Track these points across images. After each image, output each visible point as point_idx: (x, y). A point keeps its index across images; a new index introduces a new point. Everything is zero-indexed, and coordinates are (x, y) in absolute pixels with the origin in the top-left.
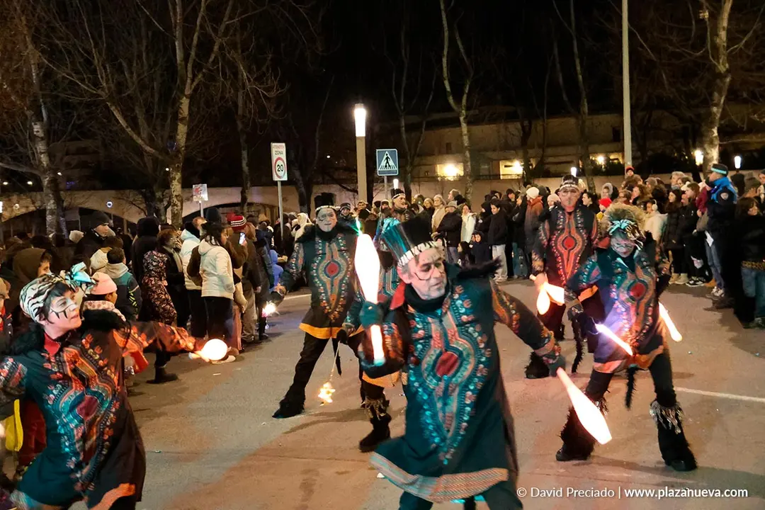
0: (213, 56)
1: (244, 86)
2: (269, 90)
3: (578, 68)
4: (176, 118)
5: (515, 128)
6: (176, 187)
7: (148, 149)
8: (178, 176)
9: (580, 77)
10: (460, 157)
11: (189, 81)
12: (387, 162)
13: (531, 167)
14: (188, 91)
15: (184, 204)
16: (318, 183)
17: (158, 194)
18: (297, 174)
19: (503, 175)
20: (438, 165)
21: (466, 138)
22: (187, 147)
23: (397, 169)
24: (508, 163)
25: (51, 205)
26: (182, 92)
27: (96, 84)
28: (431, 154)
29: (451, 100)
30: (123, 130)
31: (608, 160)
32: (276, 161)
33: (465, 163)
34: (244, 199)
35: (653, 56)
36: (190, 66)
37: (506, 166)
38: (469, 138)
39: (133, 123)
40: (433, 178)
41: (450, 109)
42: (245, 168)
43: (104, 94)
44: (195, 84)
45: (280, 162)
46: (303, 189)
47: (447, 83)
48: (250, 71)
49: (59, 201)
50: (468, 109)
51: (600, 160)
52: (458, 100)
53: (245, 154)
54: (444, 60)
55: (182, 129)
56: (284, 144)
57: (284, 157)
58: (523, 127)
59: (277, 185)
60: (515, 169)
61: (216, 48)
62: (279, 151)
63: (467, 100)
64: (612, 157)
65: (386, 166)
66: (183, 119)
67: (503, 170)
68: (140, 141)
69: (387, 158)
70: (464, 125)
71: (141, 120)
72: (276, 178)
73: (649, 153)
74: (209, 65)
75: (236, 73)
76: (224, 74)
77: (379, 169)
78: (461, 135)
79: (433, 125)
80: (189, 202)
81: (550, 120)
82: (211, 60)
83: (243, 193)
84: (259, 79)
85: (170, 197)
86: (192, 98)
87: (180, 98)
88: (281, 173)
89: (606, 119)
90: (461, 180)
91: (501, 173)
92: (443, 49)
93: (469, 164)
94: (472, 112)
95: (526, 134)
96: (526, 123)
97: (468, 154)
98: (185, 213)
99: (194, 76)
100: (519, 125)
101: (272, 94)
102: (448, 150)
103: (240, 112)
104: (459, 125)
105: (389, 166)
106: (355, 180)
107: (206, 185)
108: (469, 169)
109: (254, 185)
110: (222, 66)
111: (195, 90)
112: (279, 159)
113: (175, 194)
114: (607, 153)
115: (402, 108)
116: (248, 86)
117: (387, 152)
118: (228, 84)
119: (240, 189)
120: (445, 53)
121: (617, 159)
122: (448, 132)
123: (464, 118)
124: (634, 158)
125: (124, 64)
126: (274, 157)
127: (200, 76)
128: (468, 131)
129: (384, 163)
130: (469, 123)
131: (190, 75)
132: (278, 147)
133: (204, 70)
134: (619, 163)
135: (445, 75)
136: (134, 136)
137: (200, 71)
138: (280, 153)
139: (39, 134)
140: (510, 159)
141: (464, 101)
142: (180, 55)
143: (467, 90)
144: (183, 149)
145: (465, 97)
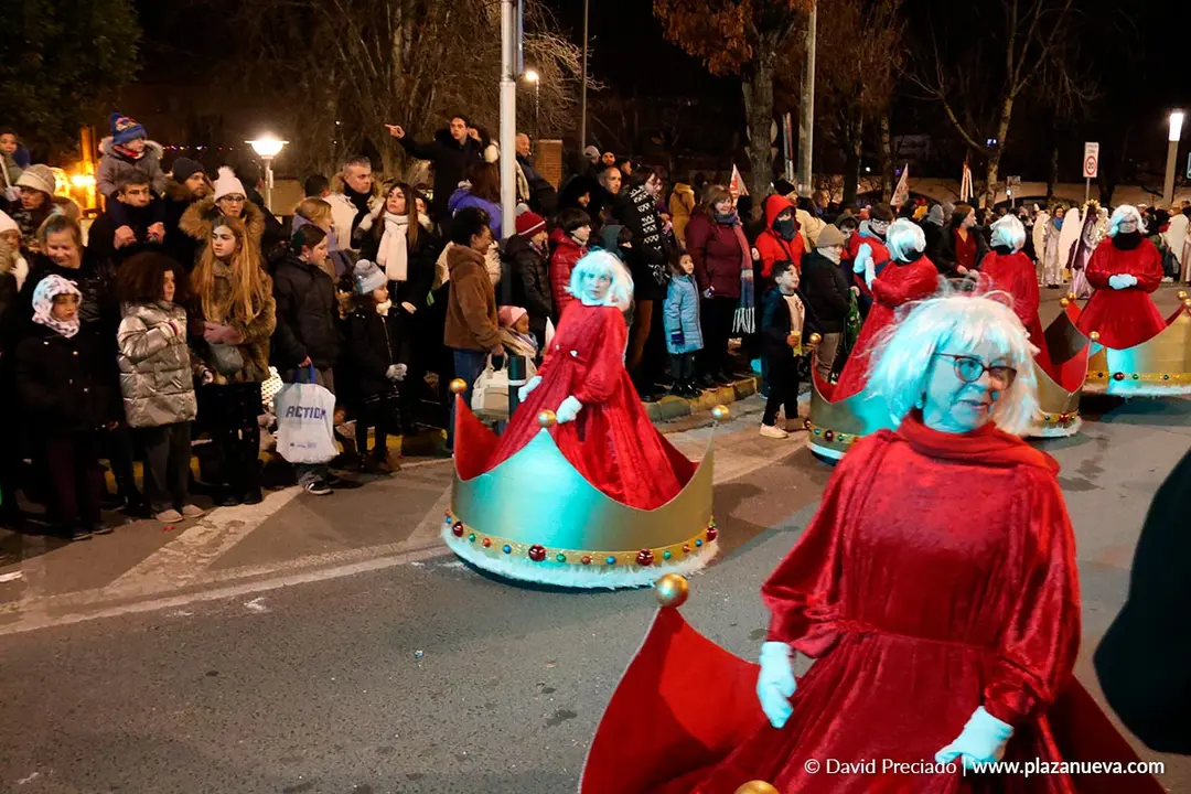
0: (1040, 63)
1: (1064, 90)
2: (1087, 94)
4: (999, 118)
6: (993, 177)
7: (972, 142)
8: (995, 168)
11: (1015, 85)
14: (1013, 95)
22: (1005, 143)
25: (888, 187)
26: (1007, 94)
27: (938, 87)
30: (953, 124)
32: (1088, 159)
34: (1050, 192)
36: (1017, 72)
39: (962, 120)
42: (1055, 165)
43: (941, 95)
44: (1020, 86)
45: (1091, 160)
46: (1105, 189)
48: (1071, 77)
53: (1056, 154)
55: (1004, 127)
56: (1097, 144)
57: (1096, 156)
59: (1086, 182)
61: (1043, 55)
62: (1092, 150)
66: (1005, 118)
68: (965, 134)
71: (969, 119)
72: (1086, 175)
74: (1035, 71)
76: (1047, 81)
77: (1189, 172)
80: (1003, 192)
82: (1037, 66)
83: (1049, 187)
84: (1080, 85)
85: (986, 184)
86: (1015, 100)
87: (1005, 100)
88: (1090, 171)
99: (1021, 80)
101: (1090, 98)
103: (1057, 113)
106: (1162, 183)
107: (1019, 177)
109: (1062, 180)
110: (1046, 71)
111: (1020, 92)
112: (1091, 157)
113: (991, 183)
116: (1069, 91)
118: (1050, 88)
119: (1046, 184)
126: (1087, 155)
127: (1025, 81)
131: (1017, 80)
132: (1092, 146)
133: (1030, 75)
136: (962, 131)
137: (1025, 76)
138: (1093, 152)
139: (886, 127)
142: (1010, 61)
144: (1002, 144)
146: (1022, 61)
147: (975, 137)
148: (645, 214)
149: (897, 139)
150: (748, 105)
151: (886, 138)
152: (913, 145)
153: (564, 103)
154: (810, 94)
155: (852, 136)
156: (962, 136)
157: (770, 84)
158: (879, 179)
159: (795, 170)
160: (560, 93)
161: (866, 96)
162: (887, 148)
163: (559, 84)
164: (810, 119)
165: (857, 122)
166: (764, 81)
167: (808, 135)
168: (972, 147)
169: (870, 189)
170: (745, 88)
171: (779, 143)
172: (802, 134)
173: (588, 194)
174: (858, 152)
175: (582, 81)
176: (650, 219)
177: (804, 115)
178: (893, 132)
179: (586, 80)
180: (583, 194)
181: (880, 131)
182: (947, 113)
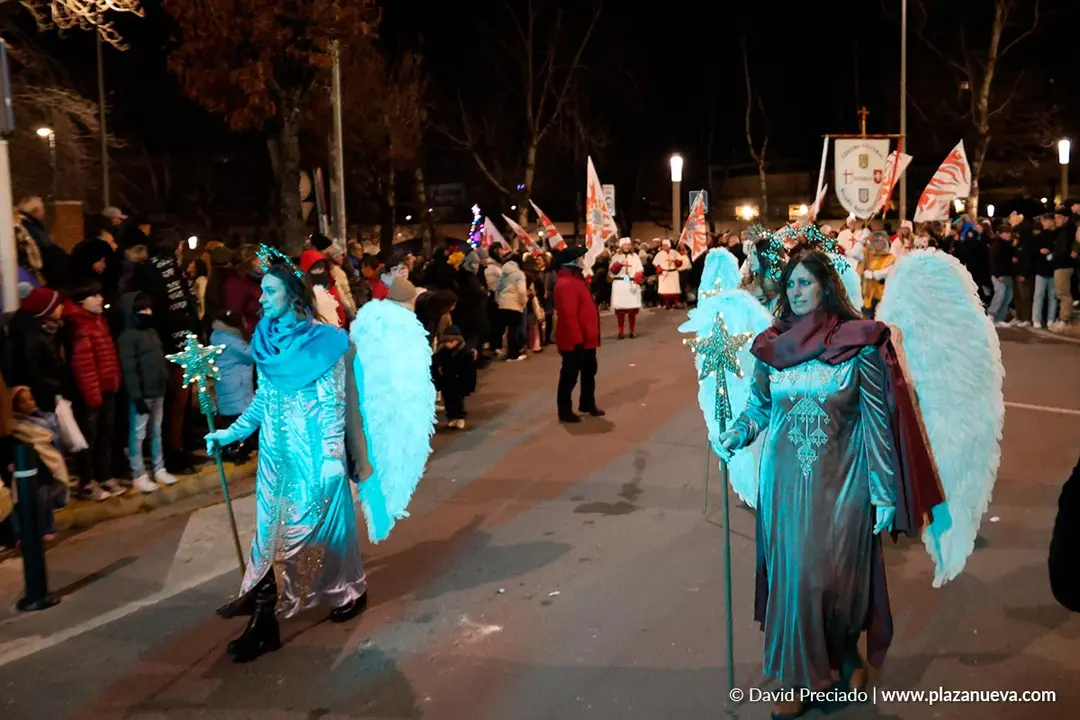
0: (555, 115)
1: (580, 137)
4: (525, 164)
6: (524, 220)
7: (502, 188)
8: (525, 211)
10: (756, 200)
11: (536, 135)
14: (535, 143)
18: (621, 212)
19: (792, 216)
20: (737, 208)
21: (763, 184)
24: (796, 207)
25: (427, 234)
26: (530, 142)
27: (466, 139)
28: (732, 197)
29: (752, 151)
30: (482, 173)
32: (606, 200)
33: (760, 205)
34: (576, 231)
36: (537, 120)
37: (795, 209)
38: (766, 183)
39: (491, 168)
40: (732, 218)
41: (751, 159)
43: (469, 144)
44: (541, 135)
46: (625, 225)
47: (749, 137)
48: (585, 126)
49: (432, 231)
50: (766, 160)
52: (758, 152)
54: (747, 118)
55: (530, 174)
56: (612, 186)
57: (612, 196)
60: (801, 211)
61: (559, 107)
62: (608, 192)
63: (766, 151)
66: (530, 165)
67: (792, 212)
68: (496, 183)
69: (699, 199)
70: (762, 173)
71: (497, 165)
74: (552, 121)
75: (573, 128)
76: (564, 130)
78: (760, 181)
79: (735, 174)
82: (554, 117)
83: (576, 227)
84: (592, 133)
86: (538, 148)
87: (528, 147)
88: (610, 210)
90: (756, 220)
91: (791, 214)
92: (746, 109)
93: (766, 206)
94: (770, 163)
97: (764, 197)
99: (540, 130)
100: (807, 175)
102: (745, 195)
104: (758, 174)
106: (671, 218)
108: (765, 210)
110: (562, 121)
111: (539, 143)
112: (608, 198)
115: (710, 158)
116: (583, 138)
117: (698, 194)
119: (572, 225)
120: (748, 112)
122: (749, 180)
123: (763, 168)
127: (544, 130)
128: (766, 179)
129: (695, 202)
130: (766, 173)
131: (537, 129)
132: (607, 188)
133: (548, 125)
135: (748, 130)
136: (491, 178)
137: (545, 127)
138: (610, 193)
139: (420, 178)
140: (799, 203)
141: (763, 153)
142: (530, 113)
143: (765, 144)
144: (529, 189)
145: (764, 149)
146: (540, 112)
147: (504, 183)
148: (171, 279)
149: (433, 188)
150: (275, 162)
151: (421, 188)
152: (450, 192)
153: (82, 161)
154: (337, 147)
155: (385, 186)
156: (491, 183)
157: (295, 139)
158: (417, 226)
159: (330, 223)
160: (76, 149)
161: (393, 150)
162: (423, 198)
163: (76, 141)
164: (340, 174)
165: (388, 173)
166: (290, 138)
167: (339, 189)
168: (503, 193)
169: (411, 237)
170: (271, 144)
171: (312, 197)
172: (333, 188)
173: (103, 259)
174: (391, 202)
175: (101, 138)
176: (175, 285)
177: (334, 171)
178: (428, 182)
179: (106, 138)
180: (98, 260)
181: (415, 182)
182: (476, 162)
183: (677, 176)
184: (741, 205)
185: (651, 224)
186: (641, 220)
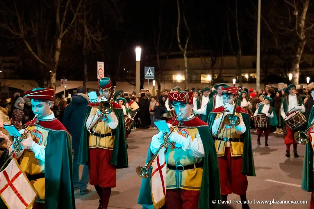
0: (73, 21)
1: (86, 36)
2: (97, 37)
3: (238, 34)
4: (55, 49)
5: (208, 60)
6: (53, 80)
7: (42, 62)
8: (54, 75)
9: (239, 39)
10: (183, 71)
11: (61, 32)
12: (150, 73)
13: (215, 78)
14: (61, 37)
15: (57, 88)
16: (118, 81)
17: (45, 83)
19: (203, 81)
20: (174, 75)
21: (186, 63)
22: (59, 62)
23: (154, 76)
24: (205, 76)
26: (58, 36)
27: (19, 31)
28: (170, 70)
29: (180, 46)
30: (30, 52)
31: (249, 76)
32: (99, 70)
33: (185, 74)
35: (271, 31)
36: (62, 25)
37: (204, 77)
38: (188, 64)
39: (35, 50)
40: (171, 81)
41: (179, 50)
42: (86, 73)
43: (22, 35)
44: (64, 33)
45: (101, 71)
47: (178, 39)
48: (89, 29)
50: (188, 50)
51: (247, 76)
52: (183, 47)
53: (86, 66)
54: (178, 28)
55: (58, 54)
56: (103, 63)
57: (103, 68)
58: (212, 60)
60: (207, 78)
61: (75, 18)
62: (101, 65)
63: (187, 47)
64: (251, 75)
65: (149, 75)
66: (59, 49)
67: (203, 79)
68: (38, 58)
69: (150, 71)
70: (186, 59)
71: (39, 49)
73: (268, 74)
74: (71, 25)
75: (83, 30)
76: (77, 31)
77: (146, 76)
78: (184, 62)
79: (171, 57)
80: (59, 87)
81: (224, 57)
82: (72, 23)
83: (84, 83)
84: (93, 33)
86: (62, 40)
87: (57, 40)
88: (101, 76)
89: (250, 58)
90: (183, 82)
91: (202, 80)
93: (187, 75)
94: (189, 52)
95: (213, 63)
96: (213, 58)
97: (186, 70)
98: (57, 92)
99: (64, 30)
100: (210, 59)
101: (100, 39)
102: (179, 68)
103: (85, 47)
104: (183, 57)
105: (150, 74)
106: (134, 80)
107: (67, 79)
108: (187, 78)
109: (89, 80)
110: (77, 25)
111: (64, 36)
112: (101, 69)
113: (52, 83)
114: (249, 73)
115: (158, 48)
116: (88, 36)
117: (149, 68)
118: (79, 34)
119: (82, 82)
120: (178, 24)
121: (254, 76)
122: (178, 61)
123: (186, 55)
124: (261, 76)
125: (32, 23)
126: (98, 68)
127: (66, 30)
128: (187, 61)
129: (148, 73)
130: (188, 57)
132: (100, 64)
133: (69, 28)
134: (255, 78)
135: (178, 34)
136: (35, 56)
137: (66, 28)
138: (102, 66)
140: (206, 74)
141: (186, 47)
142: (58, 20)
143: (187, 42)
144: (57, 62)
145: (186, 44)
146: (64, 20)
147: (43, 59)
156: (36, 59)
182: (25, 44)
183: (138, 58)
184: (176, 74)
185: (126, 83)
186: (122, 80)
